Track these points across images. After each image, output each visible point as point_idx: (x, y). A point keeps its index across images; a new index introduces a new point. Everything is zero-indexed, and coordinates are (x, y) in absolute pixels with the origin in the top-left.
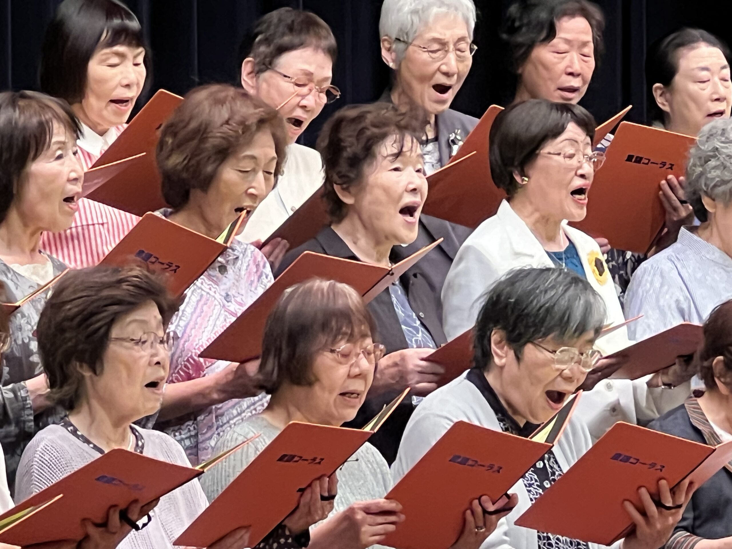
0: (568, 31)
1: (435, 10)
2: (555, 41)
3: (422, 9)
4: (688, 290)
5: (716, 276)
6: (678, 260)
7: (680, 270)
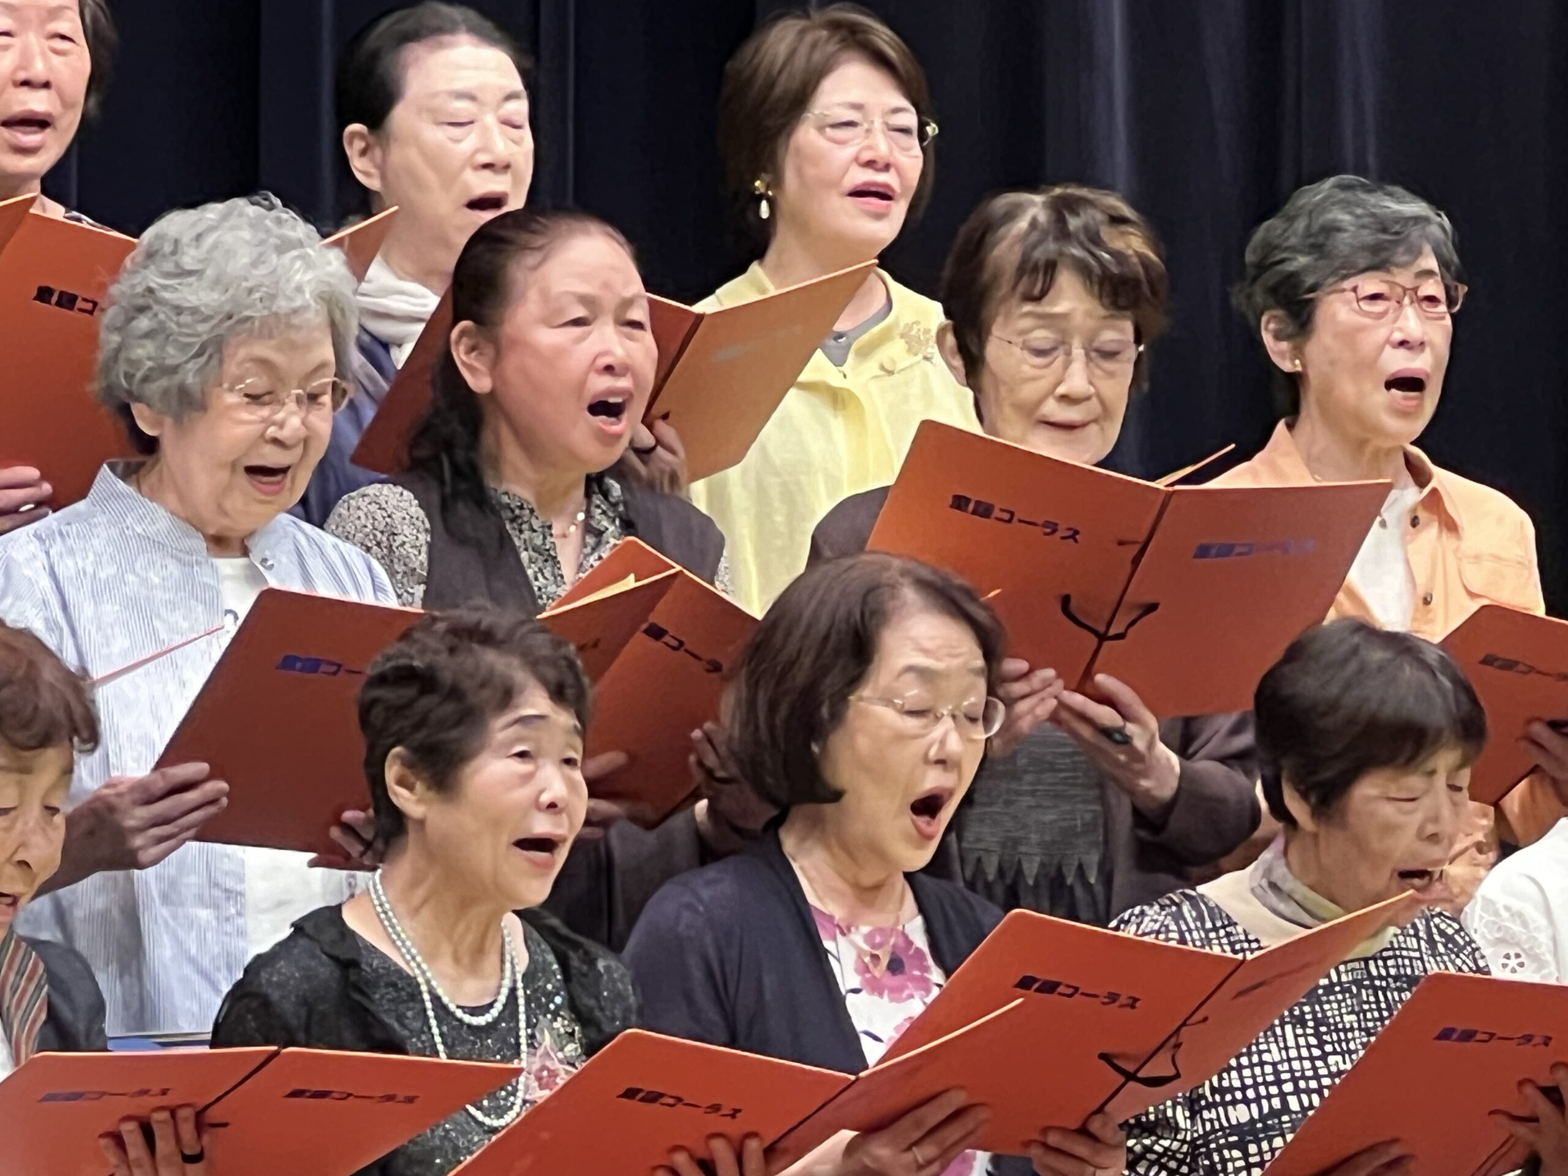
4: (65, 607)
5: (151, 575)
6: (58, 538)
7: (55, 559)
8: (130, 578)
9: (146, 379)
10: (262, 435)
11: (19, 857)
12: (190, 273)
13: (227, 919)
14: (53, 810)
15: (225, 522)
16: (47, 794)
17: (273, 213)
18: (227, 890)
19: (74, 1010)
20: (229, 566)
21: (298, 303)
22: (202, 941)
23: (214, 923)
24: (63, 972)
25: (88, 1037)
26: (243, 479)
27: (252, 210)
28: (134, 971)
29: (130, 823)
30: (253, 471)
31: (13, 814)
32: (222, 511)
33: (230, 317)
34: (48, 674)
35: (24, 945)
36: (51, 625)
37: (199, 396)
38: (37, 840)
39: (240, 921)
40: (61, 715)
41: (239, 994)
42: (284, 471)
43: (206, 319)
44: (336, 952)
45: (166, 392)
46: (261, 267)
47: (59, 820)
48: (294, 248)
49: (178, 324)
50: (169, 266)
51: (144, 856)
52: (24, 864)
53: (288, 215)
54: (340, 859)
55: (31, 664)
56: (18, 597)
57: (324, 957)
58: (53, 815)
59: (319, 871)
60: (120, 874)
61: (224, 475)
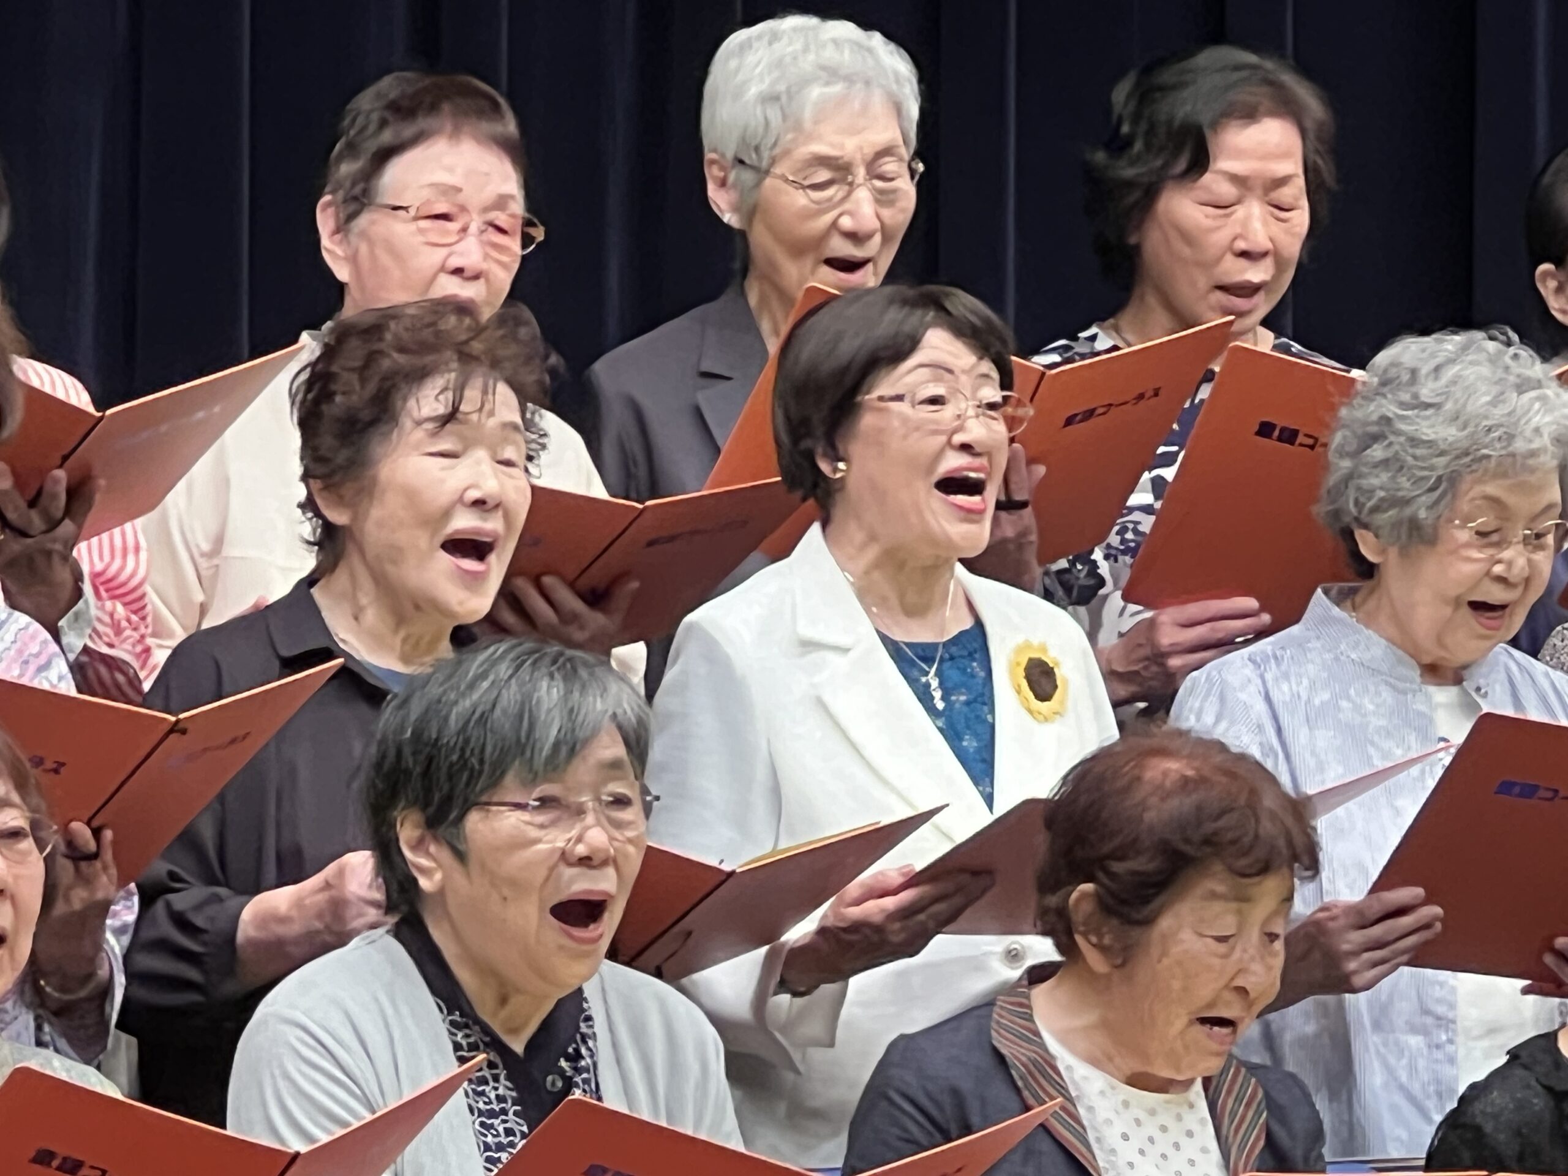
0: (1239, 154)
1: (816, 92)
2: (1207, 178)
3: (788, 91)
4: (1279, 731)
5: (1366, 701)
6: (1273, 661)
7: (1270, 684)
8: (1344, 704)
9: (1375, 509)
10: (1488, 573)
11: (1239, 982)
12: (1428, 406)
13: (1438, 1047)
14: (1272, 937)
15: (1443, 653)
16: (1267, 921)
17: (1512, 350)
18: (1439, 1018)
19: (1292, 1136)
20: (1443, 695)
21: (1535, 445)
22: (1412, 1069)
23: (1425, 1051)
24: (1282, 1099)
25: (1306, 1159)
26: (1466, 611)
27: (1492, 346)
28: (1344, 1097)
29: (1346, 947)
30: (1478, 606)
31: (1232, 941)
32: (1440, 642)
33: (1467, 454)
34: (1268, 801)
35: (1243, 1070)
36: (1268, 750)
37: (1430, 530)
38: (1257, 967)
39: (1450, 1048)
40: (1281, 843)
41: (1453, 1123)
42: (1503, 607)
43: (1442, 453)
44: (1552, 1083)
45: (1396, 525)
46: (1501, 406)
47: (1279, 945)
48: (1534, 389)
49: (1415, 457)
50: (1406, 397)
51: (1358, 981)
52: (1242, 991)
53: (1526, 353)
54: (1551, 986)
55: (1253, 792)
56: (1232, 723)
57: (1539, 1088)
58: (1272, 941)
59: (1531, 998)
60: (1330, 999)
61: (1448, 611)
